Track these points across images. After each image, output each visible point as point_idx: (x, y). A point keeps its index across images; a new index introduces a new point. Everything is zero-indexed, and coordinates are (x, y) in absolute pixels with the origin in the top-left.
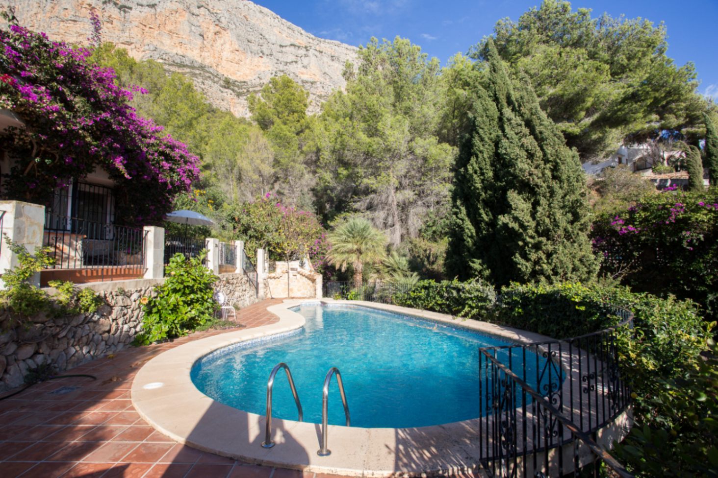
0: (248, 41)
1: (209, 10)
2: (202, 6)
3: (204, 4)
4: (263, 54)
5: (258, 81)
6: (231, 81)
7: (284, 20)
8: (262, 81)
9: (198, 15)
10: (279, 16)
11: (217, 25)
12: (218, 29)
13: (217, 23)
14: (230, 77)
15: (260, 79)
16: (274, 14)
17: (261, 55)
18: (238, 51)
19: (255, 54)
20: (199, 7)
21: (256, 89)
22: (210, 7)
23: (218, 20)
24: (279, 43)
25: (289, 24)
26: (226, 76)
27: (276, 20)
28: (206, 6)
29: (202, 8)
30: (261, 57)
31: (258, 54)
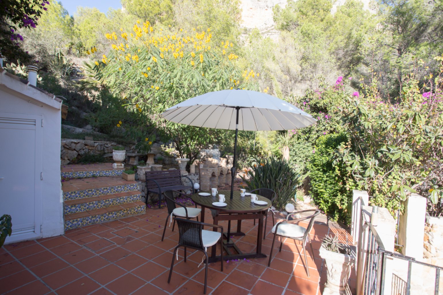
4: (268, 7)
5: (264, 26)
6: (248, 29)
8: (267, 26)
14: (246, 27)
15: (266, 24)
17: (266, 8)
18: (251, 8)
19: (262, 8)
21: (263, 32)
26: (244, 26)
30: (266, 10)
31: (264, 8)
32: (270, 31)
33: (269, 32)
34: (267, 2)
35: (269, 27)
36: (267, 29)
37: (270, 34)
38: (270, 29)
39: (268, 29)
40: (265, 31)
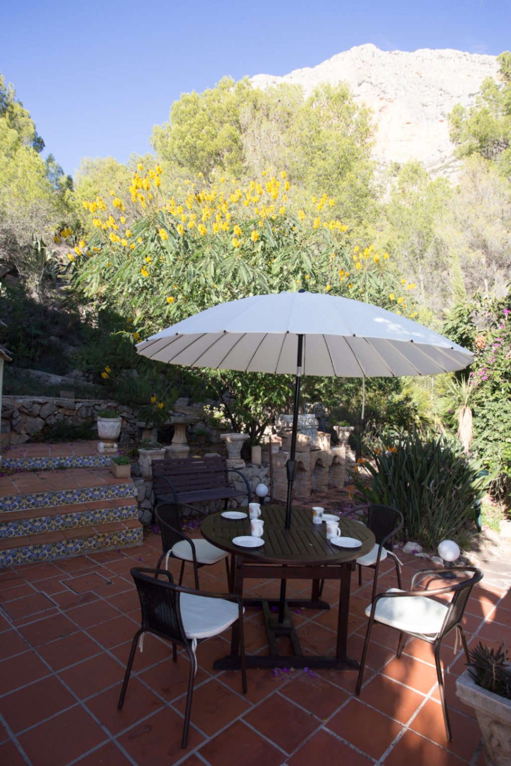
0: (423, 105)
1: (371, 83)
2: (364, 81)
3: (365, 78)
5: (438, 156)
6: (402, 166)
7: (475, 55)
8: (443, 155)
9: (359, 95)
10: (467, 53)
11: (381, 99)
12: (383, 103)
13: (382, 95)
14: (399, 161)
15: (441, 152)
16: (460, 53)
18: (408, 123)
19: (433, 120)
20: (360, 85)
21: (435, 167)
22: (372, 80)
23: (384, 92)
24: (467, 93)
25: (485, 56)
27: (464, 60)
28: (369, 80)
29: (363, 85)
30: (441, 121)
31: (437, 118)
32: (451, 165)
33: (447, 167)
34: (441, 105)
35: (448, 156)
36: (443, 162)
37: (450, 170)
38: (450, 160)
39: (447, 161)
40: (440, 165)
